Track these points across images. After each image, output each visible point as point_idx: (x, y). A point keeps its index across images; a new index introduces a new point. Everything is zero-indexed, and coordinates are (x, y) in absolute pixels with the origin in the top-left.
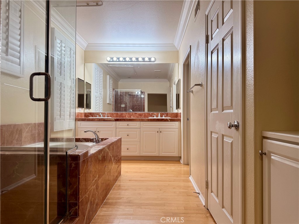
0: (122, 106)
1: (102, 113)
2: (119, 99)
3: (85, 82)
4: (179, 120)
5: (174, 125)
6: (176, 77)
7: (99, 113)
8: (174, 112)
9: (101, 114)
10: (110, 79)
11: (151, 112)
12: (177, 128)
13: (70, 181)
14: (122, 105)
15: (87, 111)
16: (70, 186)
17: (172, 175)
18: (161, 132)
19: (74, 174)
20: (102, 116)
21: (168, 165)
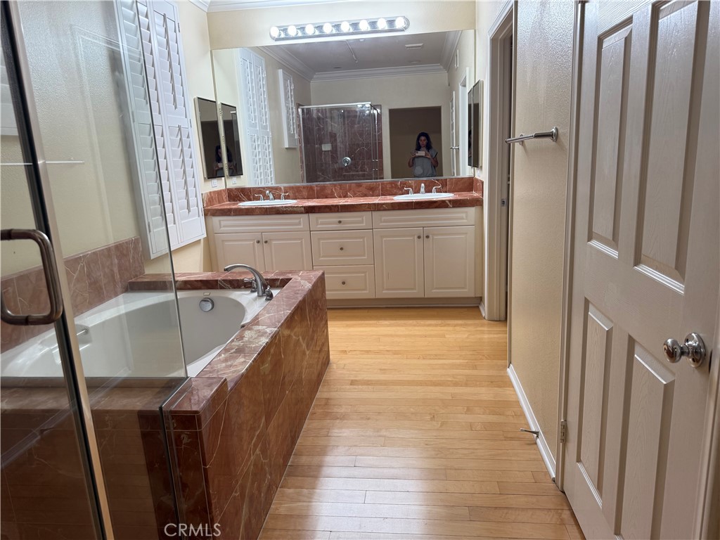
0: (323, 149)
1: (271, 189)
2: (316, 128)
3: (219, 103)
4: (478, 203)
5: (464, 215)
6: (468, 69)
7: (264, 188)
8: (462, 175)
9: (268, 192)
10: (285, 80)
11: (401, 180)
12: (473, 223)
13: (181, 478)
14: (323, 146)
15: (234, 183)
16: (183, 491)
17: (461, 361)
18: (428, 237)
19: (190, 460)
20: (271, 197)
21: (449, 325)
